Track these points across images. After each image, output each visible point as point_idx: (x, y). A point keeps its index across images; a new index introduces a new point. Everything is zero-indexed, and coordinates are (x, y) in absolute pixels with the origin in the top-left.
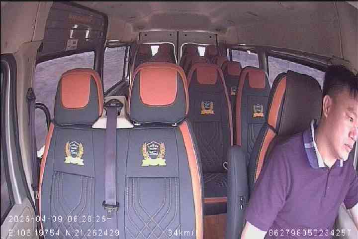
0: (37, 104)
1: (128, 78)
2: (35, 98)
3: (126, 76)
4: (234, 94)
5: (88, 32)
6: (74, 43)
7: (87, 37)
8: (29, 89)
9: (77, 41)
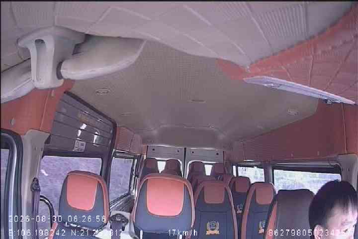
0: (41, 196)
1: (134, 192)
2: (39, 190)
3: (132, 189)
4: (241, 212)
5: (96, 137)
6: (82, 145)
7: (94, 142)
8: (35, 178)
9: (84, 143)
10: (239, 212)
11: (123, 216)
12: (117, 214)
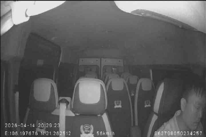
10: (133, 95)
11: (66, 100)
12: (63, 99)
